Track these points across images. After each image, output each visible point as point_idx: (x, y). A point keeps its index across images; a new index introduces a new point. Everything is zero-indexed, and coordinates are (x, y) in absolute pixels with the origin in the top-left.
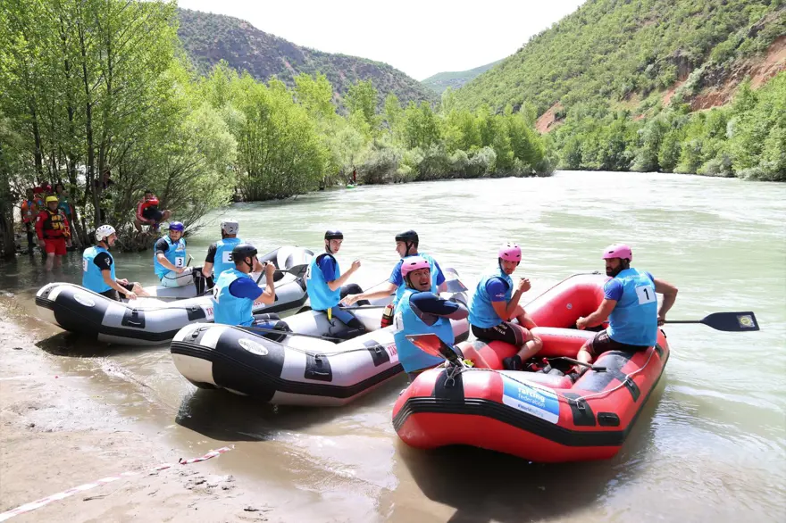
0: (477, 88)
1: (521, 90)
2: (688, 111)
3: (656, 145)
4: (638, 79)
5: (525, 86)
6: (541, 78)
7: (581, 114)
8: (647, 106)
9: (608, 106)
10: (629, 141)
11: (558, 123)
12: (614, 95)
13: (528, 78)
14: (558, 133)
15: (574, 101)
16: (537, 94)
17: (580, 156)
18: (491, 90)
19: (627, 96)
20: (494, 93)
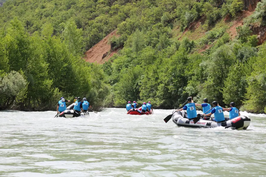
0: (20, 8)
1: (72, 13)
2: (256, 43)
3: (220, 80)
4: (202, 7)
5: (77, 9)
7: (141, 44)
8: (212, 37)
9: (171, 36)
10: (191, 75)
11: (115, 54)
12: (177, 24)
14: (114, 65)
15: (133, 28)
16: (90, 19)
17: (138, 92)
18: (37, 11)
19: (191, 26)
20: (40, 16)
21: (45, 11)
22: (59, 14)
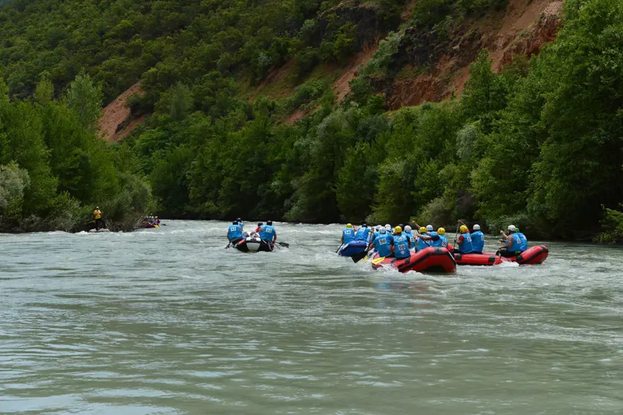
1: (60, 55)
2: (380, 107)
3: (329, 171)
4: (287, 45)
5: (69, 47)
6: (102, 33)
8: (306, 96)
9: (234, 92)
10: (279, 162)
11: (138, 124)
12: (245, 74)
13: (76, 32)
15: (169, 80)
16: (95, 64)
17: (184, 190)
19: (267, 76)
20: (5, 59)
21: (12, 52)
22: (38, 55)
